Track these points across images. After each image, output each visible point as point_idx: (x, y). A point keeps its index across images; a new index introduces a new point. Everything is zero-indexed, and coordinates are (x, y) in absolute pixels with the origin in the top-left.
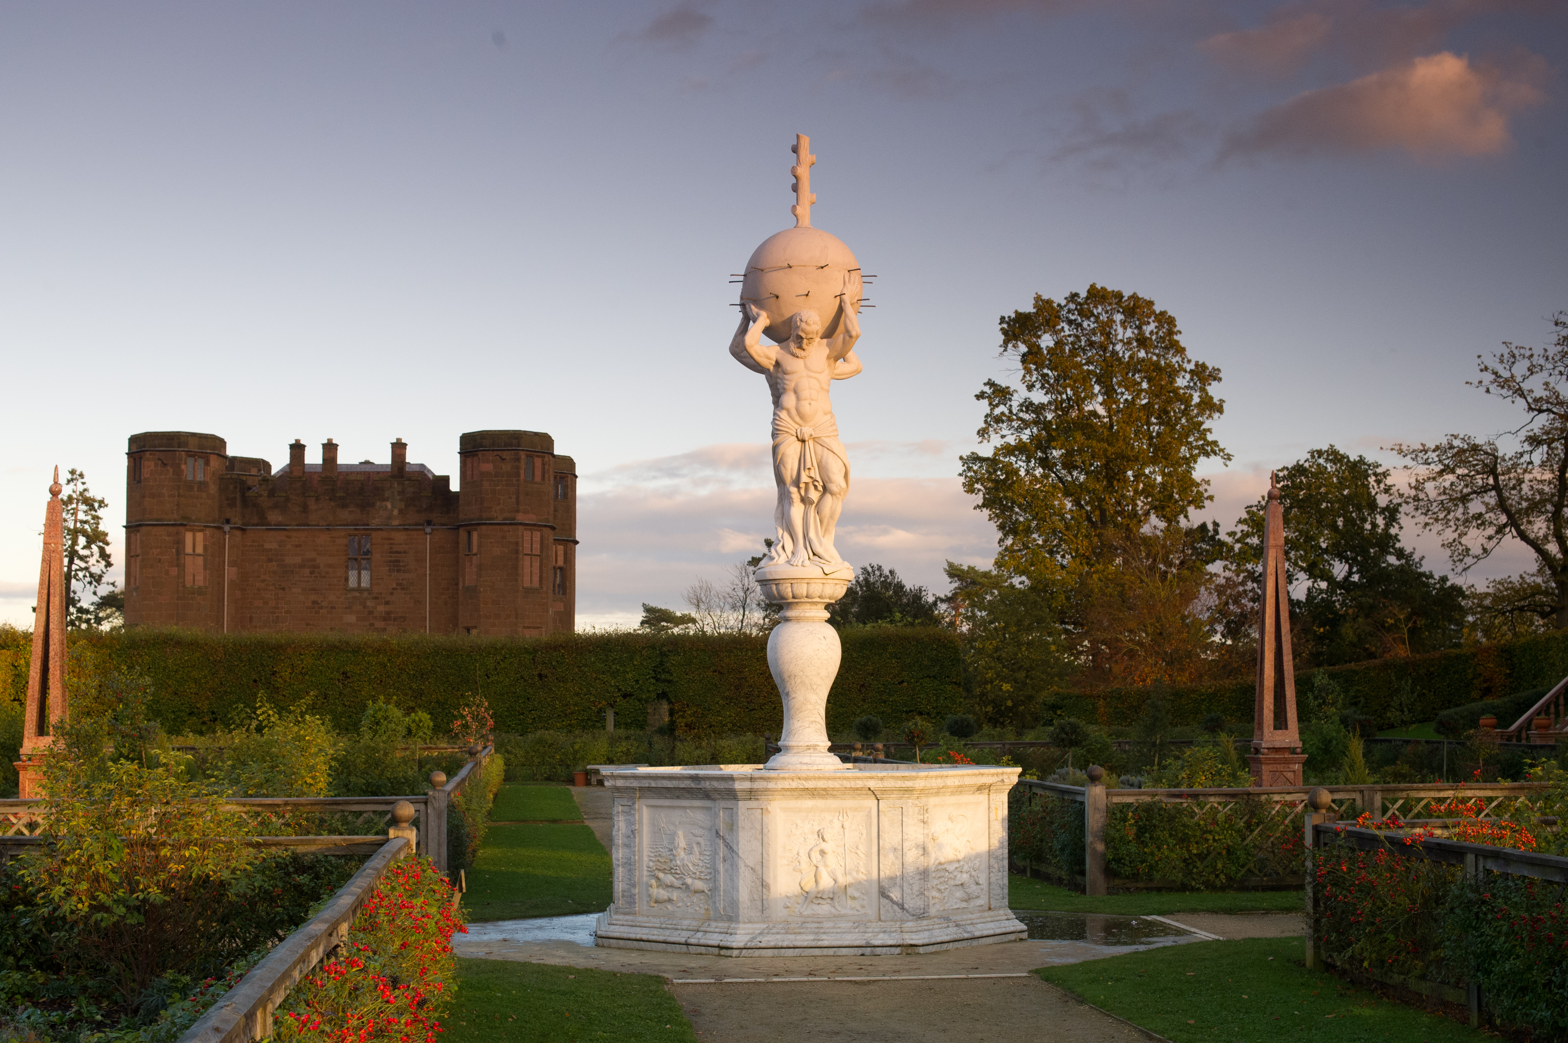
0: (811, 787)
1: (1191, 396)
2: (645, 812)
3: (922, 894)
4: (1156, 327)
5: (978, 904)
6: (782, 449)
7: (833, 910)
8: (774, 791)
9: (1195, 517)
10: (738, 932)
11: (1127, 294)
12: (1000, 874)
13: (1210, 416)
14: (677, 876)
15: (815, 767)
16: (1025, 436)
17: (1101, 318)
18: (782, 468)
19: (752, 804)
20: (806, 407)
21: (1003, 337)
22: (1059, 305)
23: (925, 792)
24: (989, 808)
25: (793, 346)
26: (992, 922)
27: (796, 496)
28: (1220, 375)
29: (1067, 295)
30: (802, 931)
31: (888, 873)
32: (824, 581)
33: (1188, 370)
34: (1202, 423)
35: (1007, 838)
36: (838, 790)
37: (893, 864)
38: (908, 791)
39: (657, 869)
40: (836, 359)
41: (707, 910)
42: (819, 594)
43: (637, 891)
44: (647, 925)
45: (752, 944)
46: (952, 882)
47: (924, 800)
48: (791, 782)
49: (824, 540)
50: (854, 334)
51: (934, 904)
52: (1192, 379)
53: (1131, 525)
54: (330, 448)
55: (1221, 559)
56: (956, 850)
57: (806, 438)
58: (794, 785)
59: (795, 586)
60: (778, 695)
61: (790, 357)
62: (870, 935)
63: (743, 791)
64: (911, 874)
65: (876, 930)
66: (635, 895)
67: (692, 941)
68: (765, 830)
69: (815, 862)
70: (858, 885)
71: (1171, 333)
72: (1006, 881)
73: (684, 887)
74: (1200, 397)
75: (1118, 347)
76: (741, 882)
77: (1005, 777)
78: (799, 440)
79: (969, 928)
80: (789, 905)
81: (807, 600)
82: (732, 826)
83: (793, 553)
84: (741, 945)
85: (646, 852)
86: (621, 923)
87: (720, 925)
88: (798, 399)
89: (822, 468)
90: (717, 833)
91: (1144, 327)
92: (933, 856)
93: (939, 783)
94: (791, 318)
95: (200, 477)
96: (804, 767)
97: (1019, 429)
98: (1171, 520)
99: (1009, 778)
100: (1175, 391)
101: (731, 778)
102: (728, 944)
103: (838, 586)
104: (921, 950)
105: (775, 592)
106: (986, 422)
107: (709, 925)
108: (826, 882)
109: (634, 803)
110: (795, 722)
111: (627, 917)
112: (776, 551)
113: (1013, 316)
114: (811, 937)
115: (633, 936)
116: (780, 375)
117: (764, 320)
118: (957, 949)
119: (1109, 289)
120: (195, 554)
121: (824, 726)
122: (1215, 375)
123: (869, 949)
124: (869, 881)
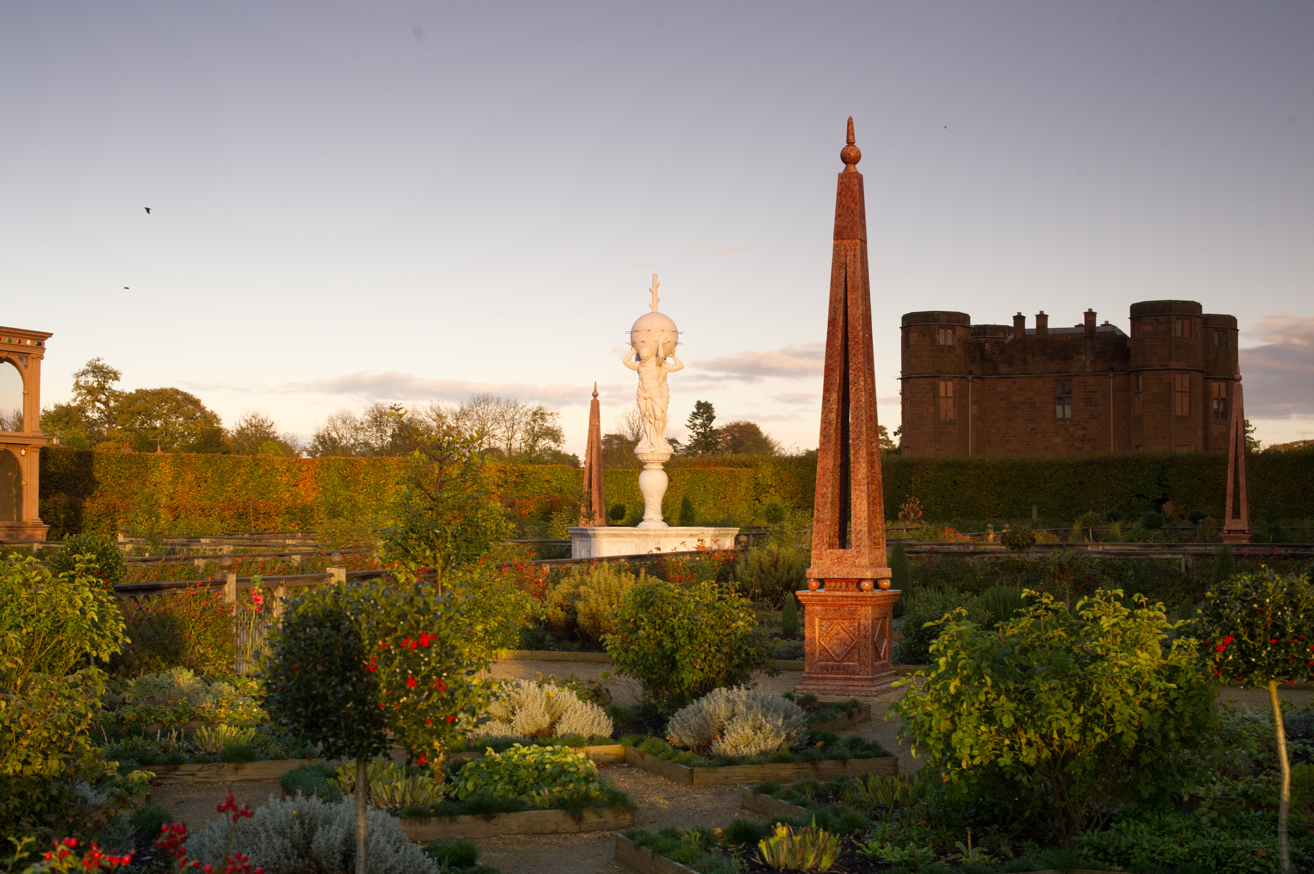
54: (1042, 318)
81: (649, 462)
95: (949, 343)
110: (649, 510)
120: (946, 397)
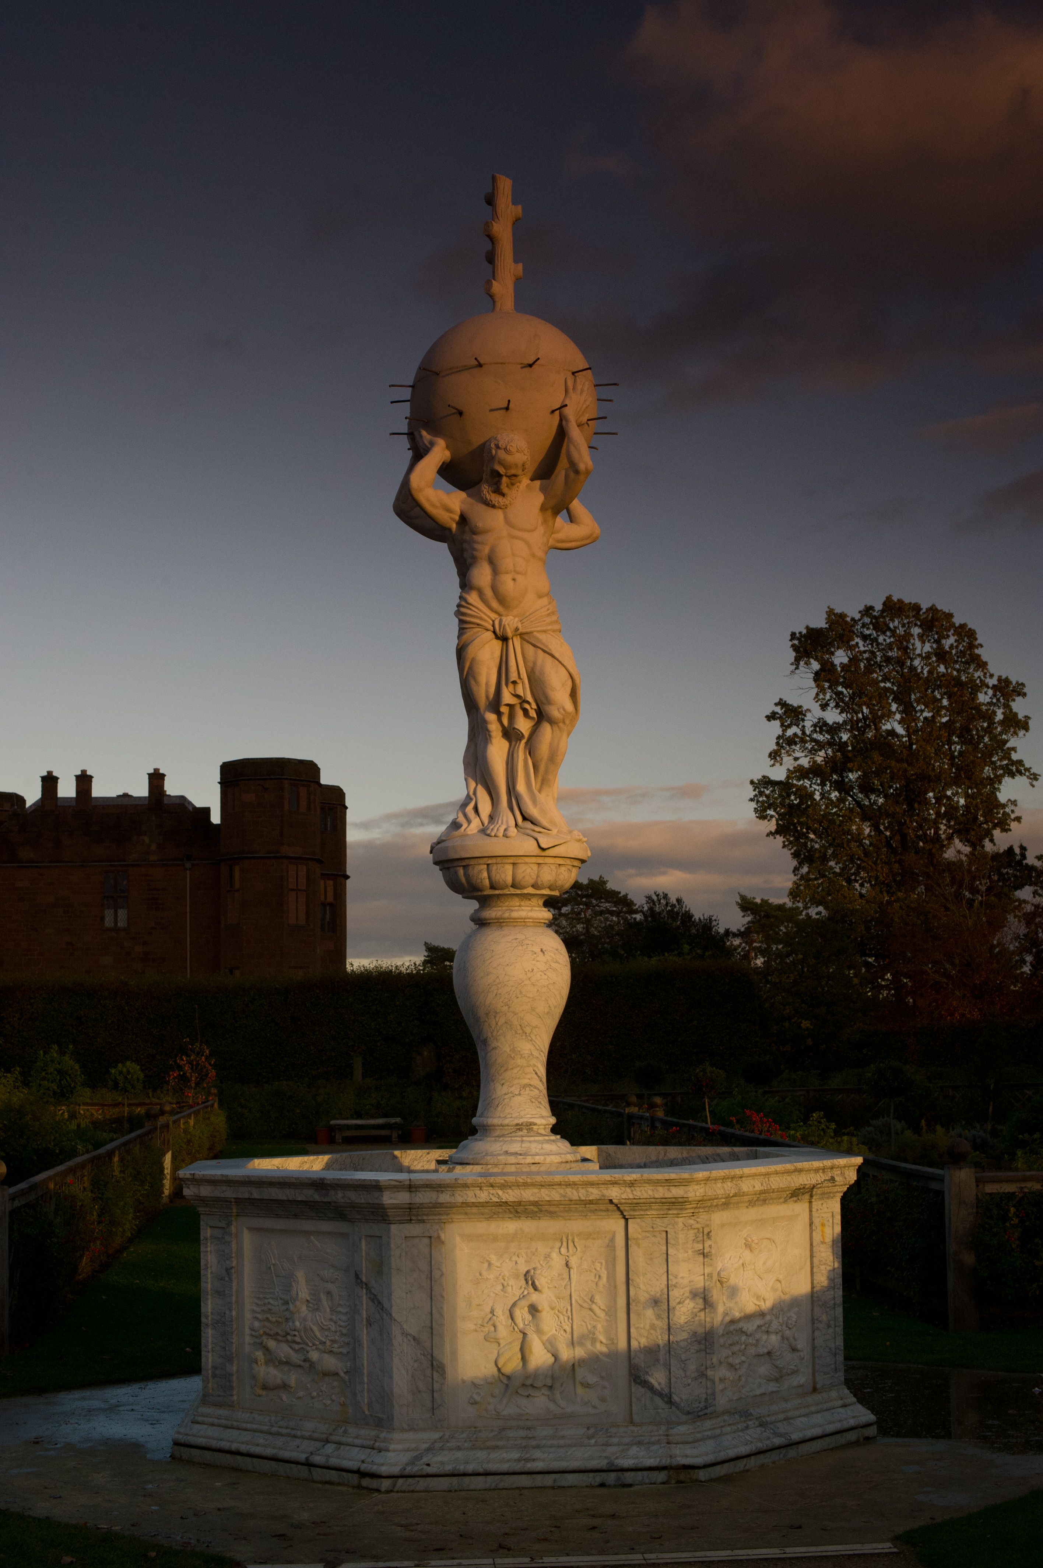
0: (511, 1199)
1: (994, 713)
2: (247, 1239)
3: (703, 1375)
4: (956, 641)
5: (795, 1383)
6: (471, 651)
7: (552, 1407)
8: (451, 1206)
9: (1001, 841)
10: (392, 1447)
11: (924, 606)
12: (831, 1331)
13: (1015, 733)
14: (297, 1347)
15: (529, 1160)
16: (820, 758)
17: (898, 631)
18: (472, 682)
19: (414, 1229)
20: (508, 585)
21: (794, 654)
22: (853, 619)
23: (705, 1204)
24: (811, 1224)
25: (486, 490)
26: (818, 1412)
27: (494, 727)
28: (1025, 690)
29: (862, 608)
30: (500, 1443)
31: (644, 1342)
32: (540, 860)
33: (991, 685)
34: (1007, 741)
35: (840, 1271)
36: (558, 1204)
37: (653, 1327)
38: (677, 1204)
39: (265, 1333)
40: (556, 512)
41: (343, 1405)
42: (532, 881)
43: (235, 1368)
44: (249, 1426)
45: (414, 1469)
46: (752, 1351)
47: (703, 1217)
48: (478, 1192)
49: (541, 797)
50: (582, 467)
51: (722, 1391)
52: (994, 695)
53: (934, 851)
54: (84, 780)
55: (1030, 885)
56: (758, 1297)
57: (510, 634)
58: (483, 1196)
59: (494, 868)
60: (473, 1045)
61: (481, 508)
62: (614, 1449)
63: (396, 1207)
64: (683, 1344)
65: (626, 1440)
66: (231, 1375)
67: (317, 1459)
68: (437, 1275)
69: (521, 1326)
70: (593, 1362)
71: (971, 646)
72: (840, 1342)
73: (307, 1365)
74: (1003, 713)
75: (916, 662)
76: (396, 1360)
77: (836, 1172)
78: (497, 637)
79: (782, 1428)
80: (478, 1398)
81: (513, 891)
82: (381, 1267)
83: (491, 818)
84: (396, 1470)
85: (249, 1304)
86: (210, 1420)
87: (363, 1432)
88: (495, 572)
89: (536, 681)
90: (357, 1276)
91: (944, 641)
92: (721, 1309)
93: (729, 1187)
94: (483, 446)
96: (512, 1159)
97: (813, 751)
98: (975, 844)
99: (843, 1174)
100: (978, 707)
101: (376, 1187)
102: (374, 1469)
103: (563, 869)
104: (702, 1475)
105: (463, 879)
106: (777, 744)
107: (345, 1432)
108: (540, 1357)
109: (229, 1224)
110: (498, 1086)
111: (220, 1412)
112: (466, 816)
113: (804, 631)
114: (515, 1455)
115: (225, 1445)
116: (467, 537)
117: (439, 454)
118: (763, 1466)
119: (907, 601)
121: (545, 1092)
122: (1019, 691)
123: (613, 1475)
124: (613, 1355)
